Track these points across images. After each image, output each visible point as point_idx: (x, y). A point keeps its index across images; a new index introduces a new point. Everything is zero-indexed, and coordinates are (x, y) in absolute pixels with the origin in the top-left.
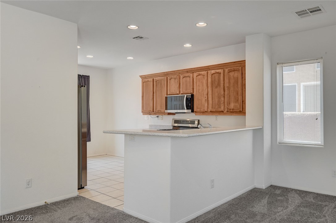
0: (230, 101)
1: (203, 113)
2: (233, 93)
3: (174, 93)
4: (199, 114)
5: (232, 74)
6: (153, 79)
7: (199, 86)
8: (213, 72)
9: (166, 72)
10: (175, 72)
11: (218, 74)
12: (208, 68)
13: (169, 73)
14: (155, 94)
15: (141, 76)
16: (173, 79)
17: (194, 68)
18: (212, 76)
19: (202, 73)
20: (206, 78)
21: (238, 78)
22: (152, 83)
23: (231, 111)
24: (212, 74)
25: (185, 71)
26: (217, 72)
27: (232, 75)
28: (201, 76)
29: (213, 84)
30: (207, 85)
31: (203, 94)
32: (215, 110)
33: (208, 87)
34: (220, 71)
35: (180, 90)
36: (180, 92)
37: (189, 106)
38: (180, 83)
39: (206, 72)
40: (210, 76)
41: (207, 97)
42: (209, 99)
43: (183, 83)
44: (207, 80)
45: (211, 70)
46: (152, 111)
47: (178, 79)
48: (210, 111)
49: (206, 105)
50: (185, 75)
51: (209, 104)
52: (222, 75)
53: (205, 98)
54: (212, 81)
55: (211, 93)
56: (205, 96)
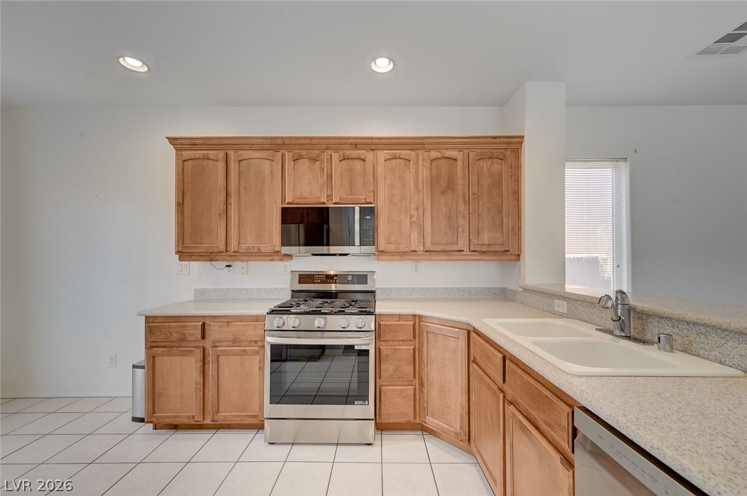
0: (480, 227)
1: (401, 256)
2: (489, 208)
3: (310, 201)
4: (392, 258)
5: (485, 165)
6: (227, 153)
7: (392, 185)
8: (434, 154)
9: (282, 138)
10: (314, 141)
11: (448, 161)
12: (420, 144)
13: (293, 142)
14: (233, 200)
15: (172, 140)
16: (306, 161)
17: (381, 138)
18: (431, 165)
19: (405, 153)
20: (413, 169)
21: (500, 176)
22: (221, 165)
23: (484, 249)
24: (431, 159)
25: (349, 141)
26: (446, 156)
27: (485, 167)
28: (398, 160)
29: (433, 182)
30: (416, 186)
31: (406, 208)
32: (439, 248)
33: (418, 192)
34: (454, 154)
35: (329, 193)
36: (330, 197)
37: (368, 238)
38: (332, 175)
39: (413, 154)
40: (425, 164)
41: (415, 214)
42: (422, 222)
43: (341, 175)
44: (417, 172)
45: (429, 150)
46: (222, 248)
47: (322, 161)
48: (426, 251)
49: (415, 235)
50: (348, 153)
51: (422, 234)
52: (459, 163)
53: (411, 217)
54: (431, 177)
55: (428, 204)
56: (412, 212)
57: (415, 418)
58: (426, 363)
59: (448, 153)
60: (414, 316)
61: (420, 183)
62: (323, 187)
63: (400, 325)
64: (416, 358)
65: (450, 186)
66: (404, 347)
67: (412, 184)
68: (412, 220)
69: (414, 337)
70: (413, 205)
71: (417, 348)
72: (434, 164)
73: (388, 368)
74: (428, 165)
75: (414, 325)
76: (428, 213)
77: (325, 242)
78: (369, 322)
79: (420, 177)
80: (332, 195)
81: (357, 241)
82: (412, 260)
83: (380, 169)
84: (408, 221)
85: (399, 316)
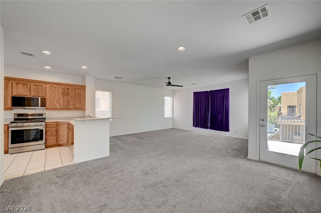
0: (76, 103)
1: (54, 109)
2: (78, 100)
3: (22, 95)
4: (51, 110)
5: (77, 90)
7: (51, 93)
8: (63, 87)
11: (67, 89)
12: (59, 84)
13: (16, 79)
16: (21, 84)
19: (55, 86)
20: (57, 89)
21: (81, 93)
23: (77, 108)
28: (53, 87)
29: (63, 93)
30: (58, 93)
31: (55, 98)
32: (65, 108)
33: (59, 95)
34: (69, 87)
35: (30, 93)
36: (30, 94)
37: (43, 105)
38: (31, 89)
39: (57, 86)
40: (61, 89)
41: (58, 100)
42: (60, 102)
43: (34, 89)
44: (58, 91)
47: (27, 85)
48: (61, 108)
49: (58, 105)
50: (36, 84)
51: (60, 104)
52: (70, 90)
53: (57, 100)
54: (63, 92)
55: (62, 98)
56: (57, 99)
57: (56, 143)
58: (59, 131)
59: (67, 87)
60: (56, 122)
61: (59, 93)
62: (27, 91)
63: (52, 124)
64: (57, 131)
65: (68, 94)
66: (54, 129)
67: (57, 93)
69: (56, 126)
70: (57, 98)
71: (57, 129)
72: (63, 89)
73: (49, 134)
75: (56, 124)
76: (62, 100)
78: (44, 124)
79: (59, 92)
80: (31, 94)
81: (40, 105)
82: (57, 110)
83: (47, 89)
84: (56, 101)
85: (52, 122)
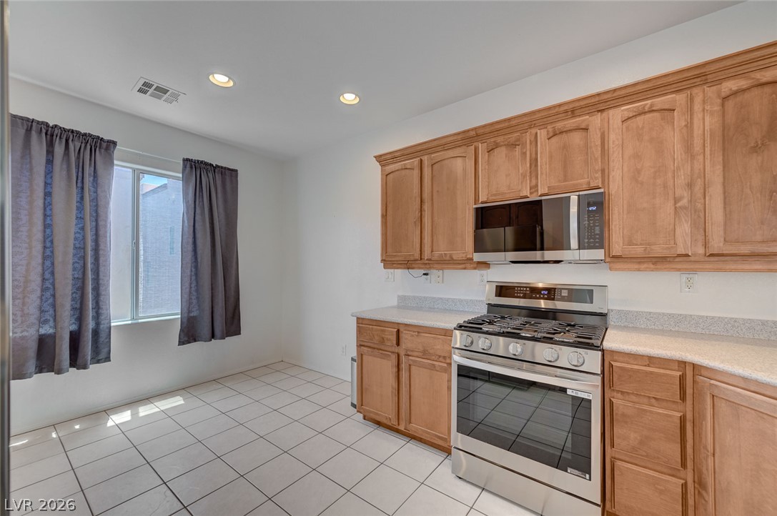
1: (654, 263)
3: (508, 196)
4: (636, 266)
6: (421, 160)
7: (637, 156)
8: (731, 85)
9: (475, 129)
10: (513, 122)
11: (767, 89)
12: (698, 76)
13: (487, 130)
14: (426, 207)
15: (378, 158)
16: (503, 149)
17: (615, 90)
18: (723, 105)
20: (680, 122)
22: (416, 172)
24: (723, 95)
25: (562, 109)
26: (764, 80)
28: (650, 115)
29: (730, 135)
30: (688, 148)
31: (665, 187)
32: (744, 249)
33: (693, 157)
35: (534, 182)
36: (534, 188)
37: (594, 237)
38: (536, 159)
39: (680, 98)
40: (708, 107)
41: (686, 194)
42: (699, 206)
43: (551, 157)
44: (689, 126)
45: (720, 81)
46: (417, 256)
47: (524, 145)
48: (712, 255)
49: (684, 229)
50: (559, 125)
51: (701, 226)
53: (676, 201)
54: (724, 127)
55: (715, 175)
56: (679, 192)
58: (710, 448)
60: (682, 364)
61: (697, 142)
62: (524, 176)
63: (652, 373)
66: (660, 411)
67: (678, 146)
68: (679, 205)
69: (683, 398)
70: (682, 180)
71: (689, 416)
72: (730, 104)
74: (717, 108)
75: (682, 378)
76: (716, 192)
77: (538, 245)
78: (592, 360)
79: (697, 132)
80: (537, 186)
81: (574, 243)
82: (679, 270)
83: (613, 137)
84: (669, 208)
85: (651, 360)
